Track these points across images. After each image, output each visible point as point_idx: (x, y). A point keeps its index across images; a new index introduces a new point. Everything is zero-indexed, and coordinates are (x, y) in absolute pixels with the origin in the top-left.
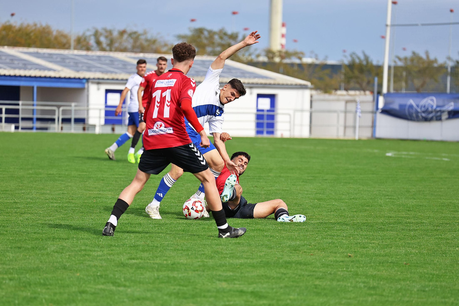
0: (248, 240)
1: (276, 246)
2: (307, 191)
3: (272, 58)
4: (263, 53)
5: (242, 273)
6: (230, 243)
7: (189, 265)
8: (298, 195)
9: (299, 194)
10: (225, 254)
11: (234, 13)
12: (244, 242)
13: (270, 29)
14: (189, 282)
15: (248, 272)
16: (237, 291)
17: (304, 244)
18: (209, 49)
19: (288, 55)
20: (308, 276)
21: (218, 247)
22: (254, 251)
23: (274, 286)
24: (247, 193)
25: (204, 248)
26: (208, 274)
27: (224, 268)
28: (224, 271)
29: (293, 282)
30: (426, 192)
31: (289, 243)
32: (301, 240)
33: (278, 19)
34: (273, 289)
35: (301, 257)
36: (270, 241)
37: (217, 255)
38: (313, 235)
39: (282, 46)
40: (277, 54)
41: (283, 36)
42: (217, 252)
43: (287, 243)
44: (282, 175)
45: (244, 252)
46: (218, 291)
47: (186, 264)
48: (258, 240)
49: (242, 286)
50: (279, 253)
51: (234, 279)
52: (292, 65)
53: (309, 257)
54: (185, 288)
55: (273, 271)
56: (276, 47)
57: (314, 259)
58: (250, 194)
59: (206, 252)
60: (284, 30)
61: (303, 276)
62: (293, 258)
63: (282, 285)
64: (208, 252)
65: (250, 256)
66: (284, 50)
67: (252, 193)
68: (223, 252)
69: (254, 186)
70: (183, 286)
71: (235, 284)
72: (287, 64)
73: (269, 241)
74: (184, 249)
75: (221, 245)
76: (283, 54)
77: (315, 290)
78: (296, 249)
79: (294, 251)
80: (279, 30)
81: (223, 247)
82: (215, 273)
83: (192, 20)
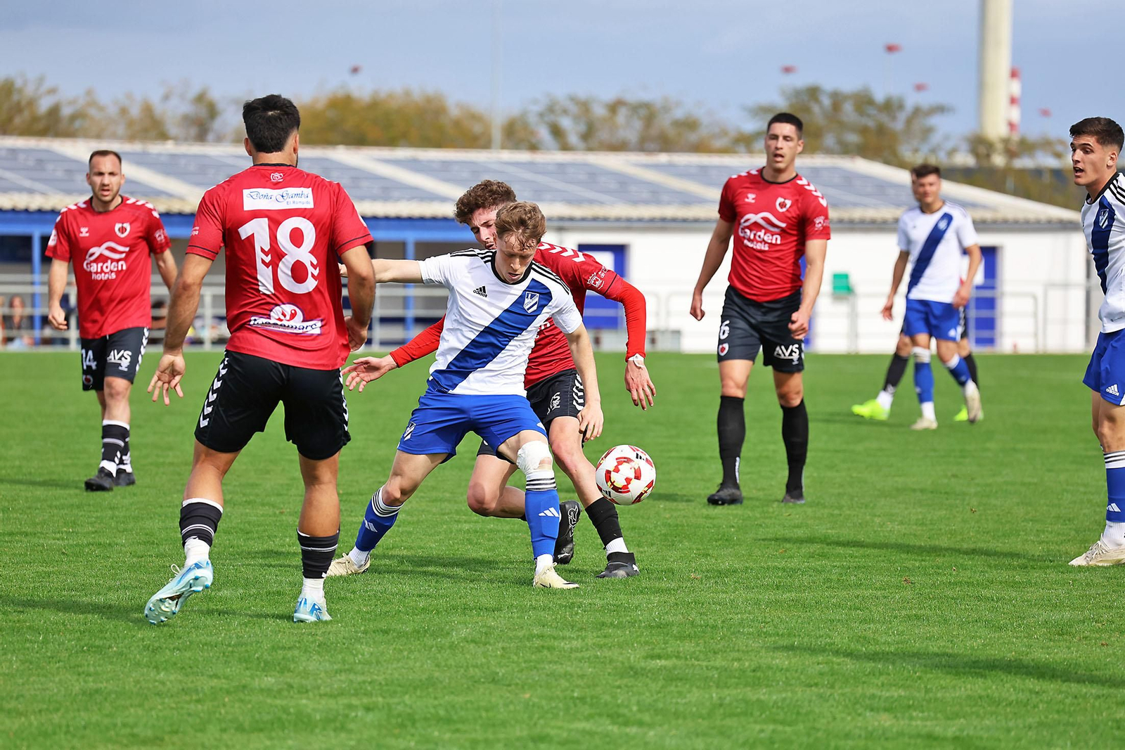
0: (939, 609)
1: (1012, 624)
2: (1085, 485)
3: (988, 156)
4: (964, 146)
5: (927, 691)
6: (896, 617)
7: (796, 671)
8: (1063, 494)
9: (1065, 494)
10: (884, 643)
11: (891, 49)
12: (929, 612)
13: (981, 86)
14: (798, 713)
15: (943, 688)
16: (919, 736)
17: (1082, 618)
18: (829, 140)
19: (1026, 147)
20: (1098, 697)
21: (866, 626)
22: (957, 636)
23: (1011, 724)
24: (932, 492)
25: (830, 630)
26: (843, 695)
27: (882, 678)
28: (883, 685)
29: (1058, 712)
31: (1044, 615)
32: (1073, 610)
33: (1000, 60)
34: (1009, 730)
35: (1077, 652)
36: (995, 610)
37: (863, 646)
38: (1103, 594)
39: (1012, 126)
40: (999, 146)
41: (1013, 101)
42: (865, 638)
43: (1039, 615)
44: (1020, 446)
45: (930, 640)
46: (870, 736)
47: (787, 670)
48: (965, 609)
49: (929, 723)
50: (1020, 640)
51: (909, 707)
52: (1038, 172)
53: (1098, 650)
54: (788, 729)
55: (1008, 685)
56: (996, 129)
57: (1109, 656)
58: (941, 493)
59: (838, 640)
60: (1015, 88)
61: (1084, 697)
62: (1057, 653)
63: (1030, 720)
64: (842, 639)
65: (948, 647)
66: (1016, 137)
67: (946, 493)
68: (879, 638)
69: (949, 474)
70: (783, 723)
71: (911, 718)
72: (1023, 172)
73: (992, 612)
74: (780, 633)
75: (873, 621)
76: (1014, 147)
77: (1117, 733)
78: (1062, 631)
79: (1059, 634)
80: (1002, 87)
81: (878, 626)
82: (860, 690)
83: (788, 70)
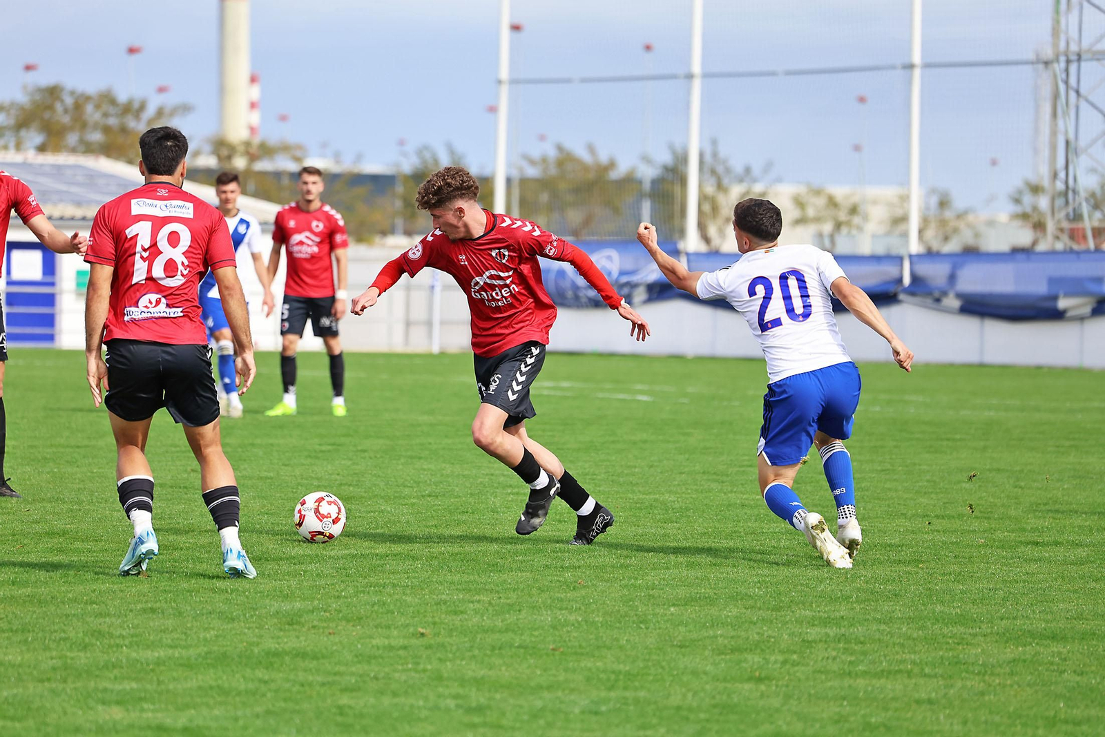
0: (175, 601)
1: (245, 615)
2: (318, 479)
3: (229, 157)
4: (207, 148)
5: (159, 683)
6: (131, 611)
7: (29, 666)
8: (297, 488)
9: (300, 487)
10: (119, 637)
11: (132, 51)
12: (164, 606)
13: (222, 90)
14: (29, 709)
15: (174, 679)
16: (149, 727)
17: (311, 608)
18: (72, 139)
19: (266, 151)
20: (323, 684)
21: (102, 620)
22: (191, 629)
23: (240, 713)
24: (172, 487)
25: (65, 625)
26: (75, 689)
27: (116, 672)
28: (116, 678)
29: (285, 700)
30: (599, 477)
31: (276, 605)
32: (304, 600)
33: (240, 66)
34: (236, 719)
35: (305, 641)
36: (229, 602)
37: (97, 640)
38: (333, 584)
39: (253, 130)
40: (241, 149)
41: (253, 105)
42: (100, 632)
43: (270, 606)
44: (258, 441)
45: (164, 632)
46: (100, 729)
47: (20, 666)
48: (200, 601)
49: (159, 715)
50: (251, 630)
51: (141, 699)
52: (278, 175)
53: (325, 639)
54: (17, 725)
55: (237, 676)
56: (237, 132)
57: (336, 644)
58: (180, 488)
59: (72, 635)
60: (255, 93)
61: (310, 685)
62: (287, 643)
63: (258, 709)
64: (77, 633)
65: (181, 639)
66: (256, 141)
67: (185, 487)
68: (114, 632)
69: (189, 469)
70: (12, 719)
71: (142, 710)
72: (263, 174)
73: (226, 604)
74: (14, 628)
75: (108, 615)
76: (253, 150)
77: (339, 719)
78: (292, 621)
79: (289, 624)
80: (242, 93)
81: (114, 620)
82: (92, 684)
83: (28, 68)
